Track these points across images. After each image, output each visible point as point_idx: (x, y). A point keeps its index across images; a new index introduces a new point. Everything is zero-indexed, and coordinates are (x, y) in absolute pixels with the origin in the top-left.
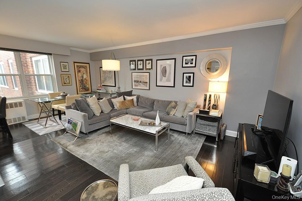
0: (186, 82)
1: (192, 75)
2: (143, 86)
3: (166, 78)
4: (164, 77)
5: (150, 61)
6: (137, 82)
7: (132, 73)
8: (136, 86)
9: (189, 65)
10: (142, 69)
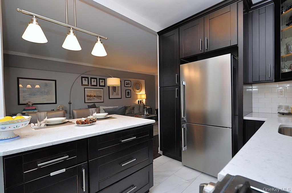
0: (128, 95)
1: (130, 91)
2: (97, 99)
3: (116, 93)
4: (114, 92)
5: (104, 80)
6: (90, 96)
7: (85, 88)
8: (89, 100)
9: (128, 86)
10: (96, 86)
